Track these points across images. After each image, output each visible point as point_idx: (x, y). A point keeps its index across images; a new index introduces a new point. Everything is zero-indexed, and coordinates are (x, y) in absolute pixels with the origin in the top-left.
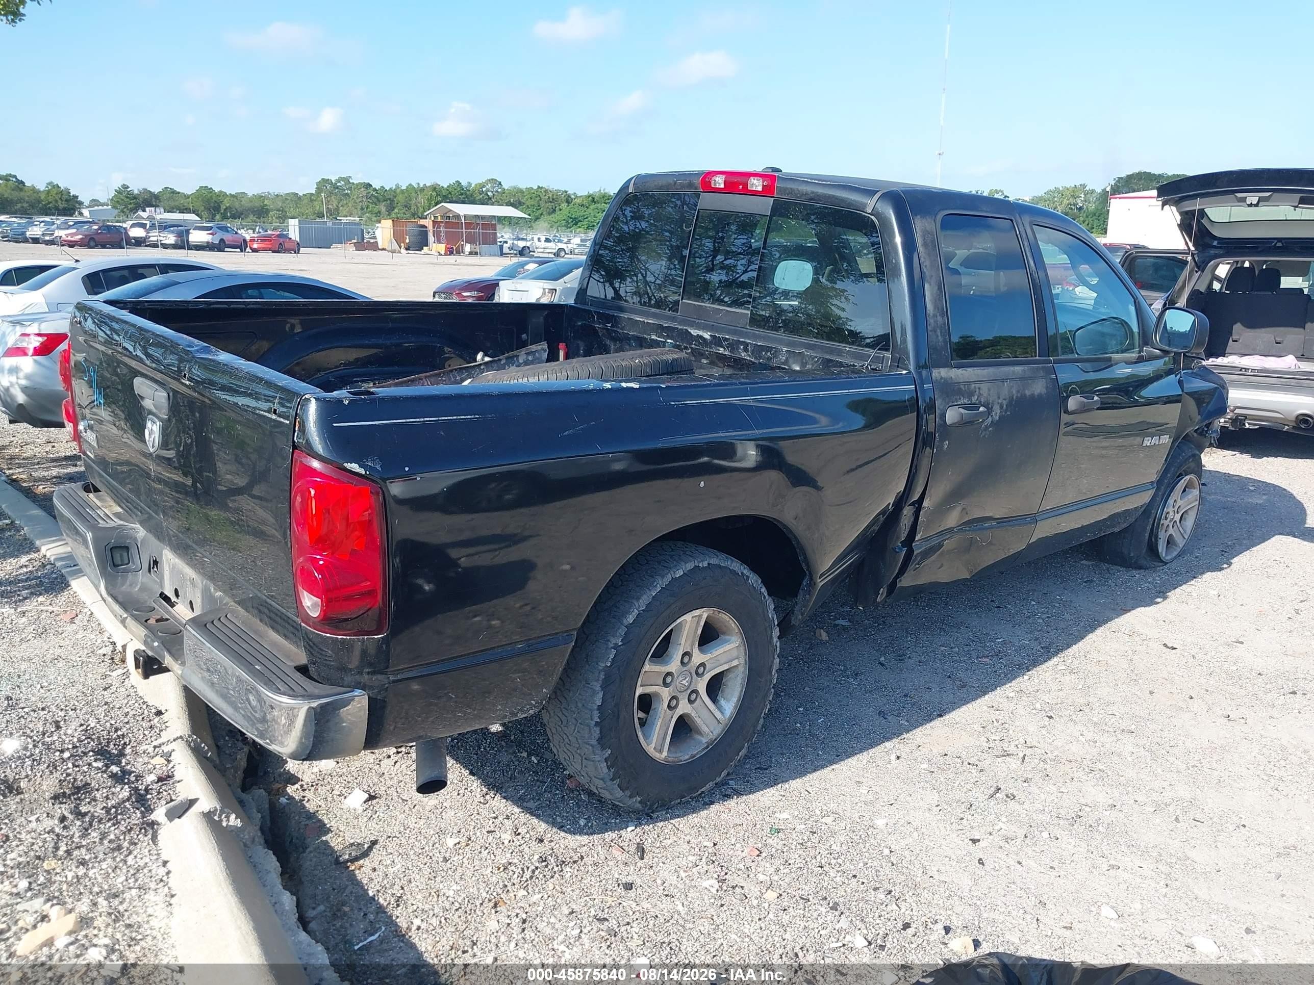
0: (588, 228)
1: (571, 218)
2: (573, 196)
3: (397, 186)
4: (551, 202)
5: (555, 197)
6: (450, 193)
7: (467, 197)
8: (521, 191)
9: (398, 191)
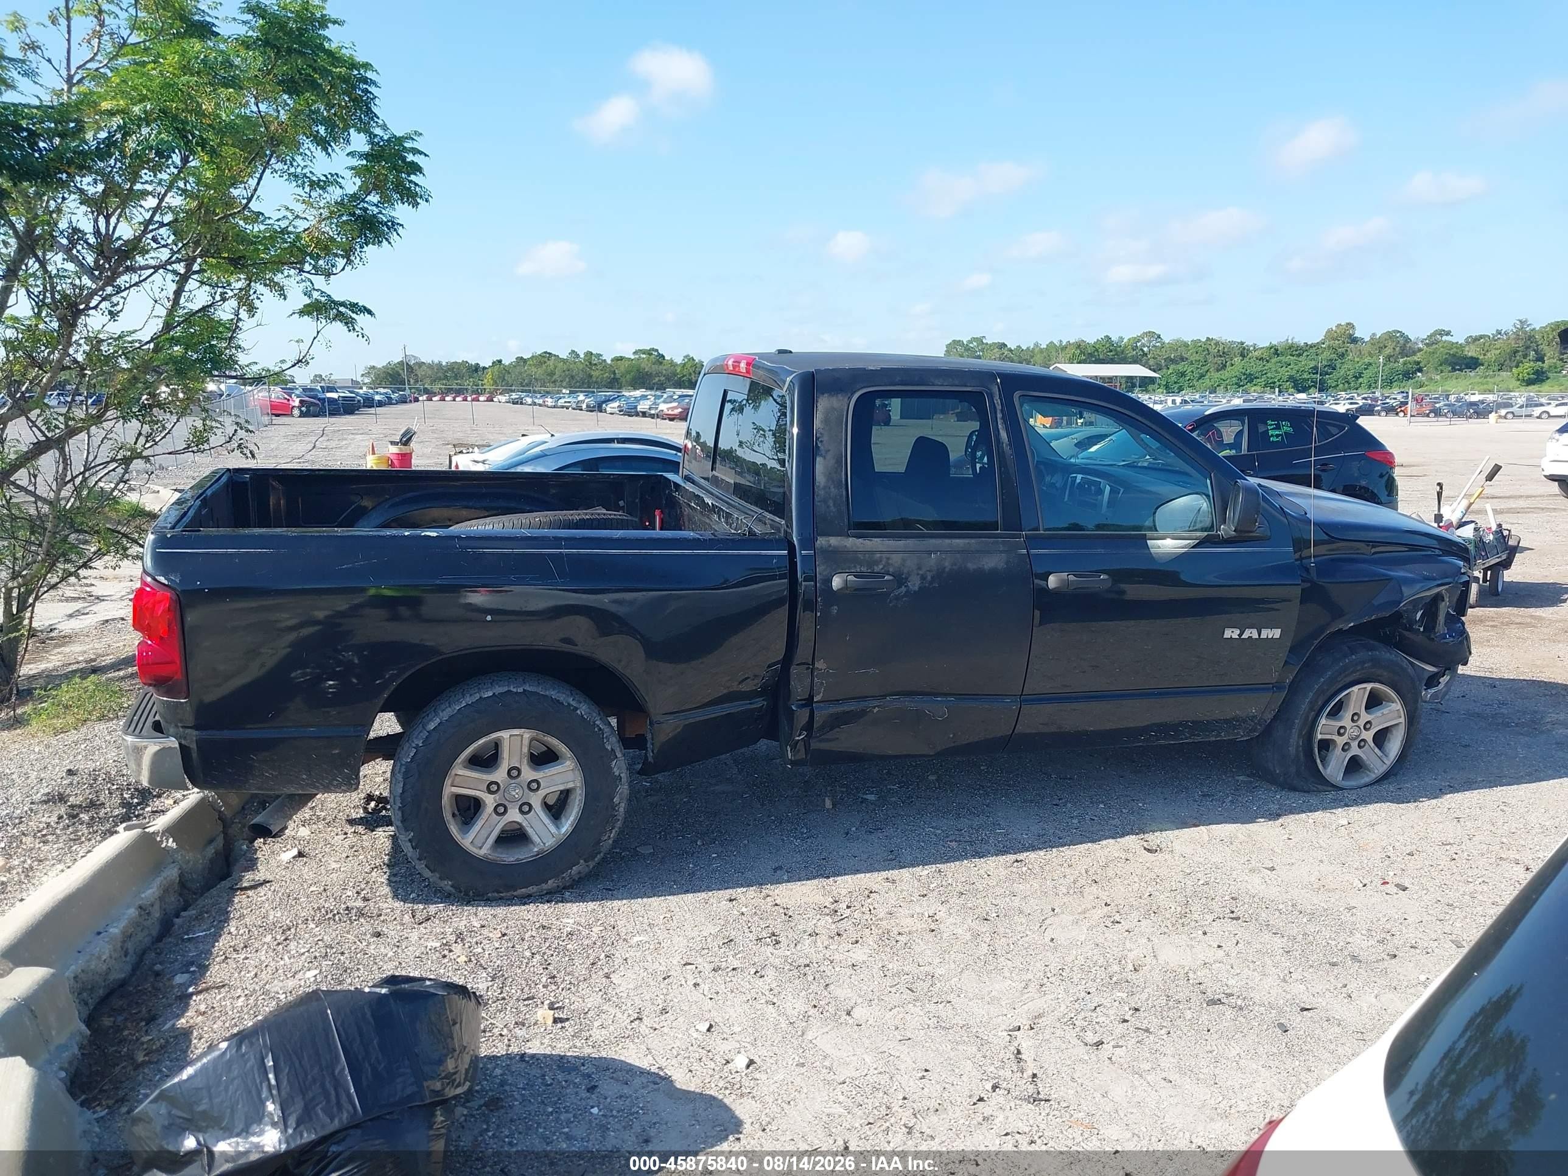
0: (1265, 386)
1: (1244, 374)
2: (1251, 348)
3: (1036, 345)
4: (1221, 356)
5: (1226, 350)
6: (1097, 350)
7: (1116, 354)
8: (1186, 345)
9: (1037, 350)
